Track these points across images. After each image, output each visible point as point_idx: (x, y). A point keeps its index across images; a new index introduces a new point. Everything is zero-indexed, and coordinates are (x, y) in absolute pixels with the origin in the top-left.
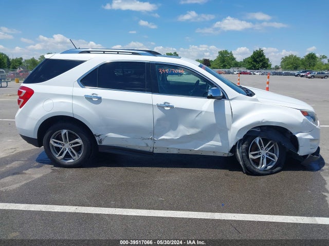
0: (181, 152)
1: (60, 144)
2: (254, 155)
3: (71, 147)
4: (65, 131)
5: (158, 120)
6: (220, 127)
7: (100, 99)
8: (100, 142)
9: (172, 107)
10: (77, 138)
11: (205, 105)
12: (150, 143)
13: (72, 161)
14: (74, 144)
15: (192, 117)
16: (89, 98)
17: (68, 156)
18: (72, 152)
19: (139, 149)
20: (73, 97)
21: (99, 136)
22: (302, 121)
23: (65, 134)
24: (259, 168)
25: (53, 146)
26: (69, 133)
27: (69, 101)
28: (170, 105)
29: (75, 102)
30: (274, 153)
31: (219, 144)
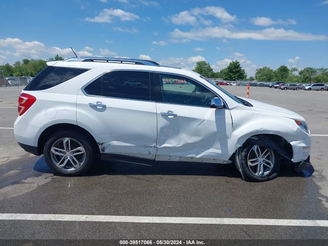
0: (182, 160)
1: (61, 152)
2: (252, 162)
3: (72, 156)
4: (66, 139)
5: (162, 128)
6: (221, 135)
7: (104, 107)
8: (103, 150)
9: (175, 116)
10: (79, 146)
11: (207, 114)
12: (153, 151)
13: (73, 169)
14: (76, 152)
15: (195, 125)
16: (93, 107)
17: (69, 165)
18: (73, 160)
19: (141, 157)
20: (76, 105)
21: (102, 144)
22: (296, 130)
23: (67, 142)
24: (257, 174)
25: (53, 154)
26: (72, 142)
27: (73, 109)
28: (174, 113)
29: (79, 110)
30: (269, 160)
31: (219, 151)
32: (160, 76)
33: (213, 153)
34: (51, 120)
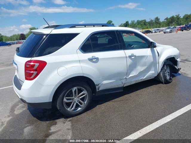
0: (137, 82)
3: (79, 99)
4: (75, 89)
7: (97, 59)
8: (98, 89)
9: (135, 56)
12: (124, 81)
13: (79, 109)
15: (144, 60)
16: (91, 60)
18: (80, 102)
19: (117, 87)
20: (80, 61)
21: (98, 85)
25: (65, 102)
27: (78, 65)
28: (134, 55)
29: (83, 65)
31: (153, 72)
32: (121, 32)
33: (151, 73)
34: (64, 77)
